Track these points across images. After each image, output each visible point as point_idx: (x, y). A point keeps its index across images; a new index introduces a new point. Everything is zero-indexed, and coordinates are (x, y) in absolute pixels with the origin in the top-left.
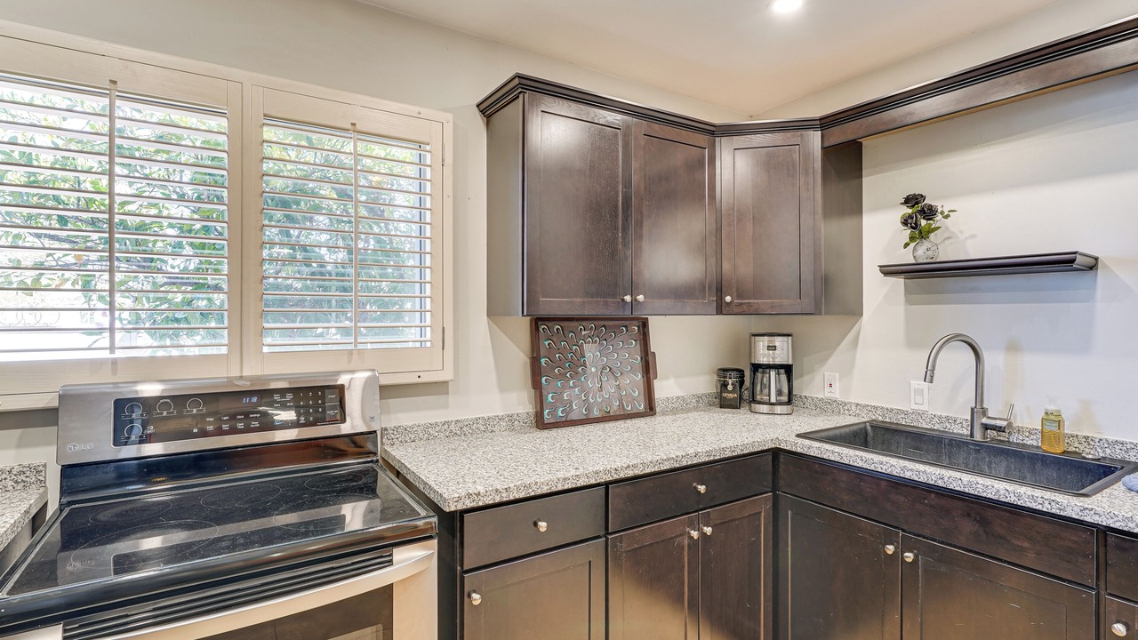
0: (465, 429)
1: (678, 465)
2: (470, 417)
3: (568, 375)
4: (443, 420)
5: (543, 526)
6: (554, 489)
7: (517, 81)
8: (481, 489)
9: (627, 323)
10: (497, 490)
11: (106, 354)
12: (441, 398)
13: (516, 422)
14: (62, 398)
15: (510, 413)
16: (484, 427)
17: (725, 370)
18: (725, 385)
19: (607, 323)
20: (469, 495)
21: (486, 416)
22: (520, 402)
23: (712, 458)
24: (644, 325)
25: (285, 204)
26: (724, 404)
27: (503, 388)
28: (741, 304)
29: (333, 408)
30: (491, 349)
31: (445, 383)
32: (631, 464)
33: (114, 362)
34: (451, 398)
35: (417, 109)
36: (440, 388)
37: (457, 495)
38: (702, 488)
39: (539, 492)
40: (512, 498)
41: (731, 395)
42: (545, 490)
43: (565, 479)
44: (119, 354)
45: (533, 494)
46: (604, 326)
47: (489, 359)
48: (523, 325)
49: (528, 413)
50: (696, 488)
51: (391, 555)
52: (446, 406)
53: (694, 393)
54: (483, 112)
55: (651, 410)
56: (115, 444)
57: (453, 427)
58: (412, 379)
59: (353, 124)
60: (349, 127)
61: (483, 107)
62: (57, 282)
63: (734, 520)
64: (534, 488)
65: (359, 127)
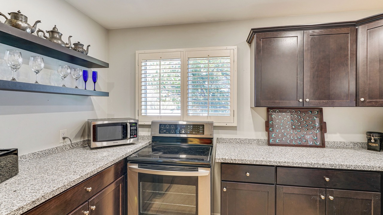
0: (242, 141)
1: (312, 167)
2: (244, 138)
3: (282, 128)
4: (235, 138)
5: (248, 174)
6: (252, 163)
7: (252, 31)
8: (227, 158)
9: (311, 110)
10: (231, 159)
11: (159, 114)
12: (235, 131)
13: (260, 142)
14: (152, 122)
15: (258, 139)
16: (249, 142)
17: (371, 133)
18: (369, 140)
19: (300, 110)
20: (223, 159)
21: (249, 138)
22: (263, 135)
23: (333, 168)
24: (321, 111)
25: (203, 78)
26: (370, 148)
27: (256, 130)
28: (371, 102)
29: (201, 130)
30: (251, 117)
31: (236, 127)
32: (286, 161)
33: (161, 116)
34: (238, 132)
35: (226, 47)
36: (234, 128)
37: (219, 158)
38: (327, 179)
39: (246, 163)
40: (236, 163)
41: (374, 145)
42: (249, 163)
43: (257, 161)
44: (161, 115)
45: (244, 163)
46: (299, 111)
47: (251, 120)
48: (263, 110)
49: (265, 139)
50: (324, 178)
51: (198, 169)
52: (236, 134)
53: (352, 141)
54: (248, 42)
55: (323, 145)
56: (160, 133)
57: (238, 140)
58: (224, 125)
59: (209, 55)
60: (207, 56)
61: (248, 41)
62: (170, 99)
63: (351, 198)
64: (245, 161)
65: (210, 56)
